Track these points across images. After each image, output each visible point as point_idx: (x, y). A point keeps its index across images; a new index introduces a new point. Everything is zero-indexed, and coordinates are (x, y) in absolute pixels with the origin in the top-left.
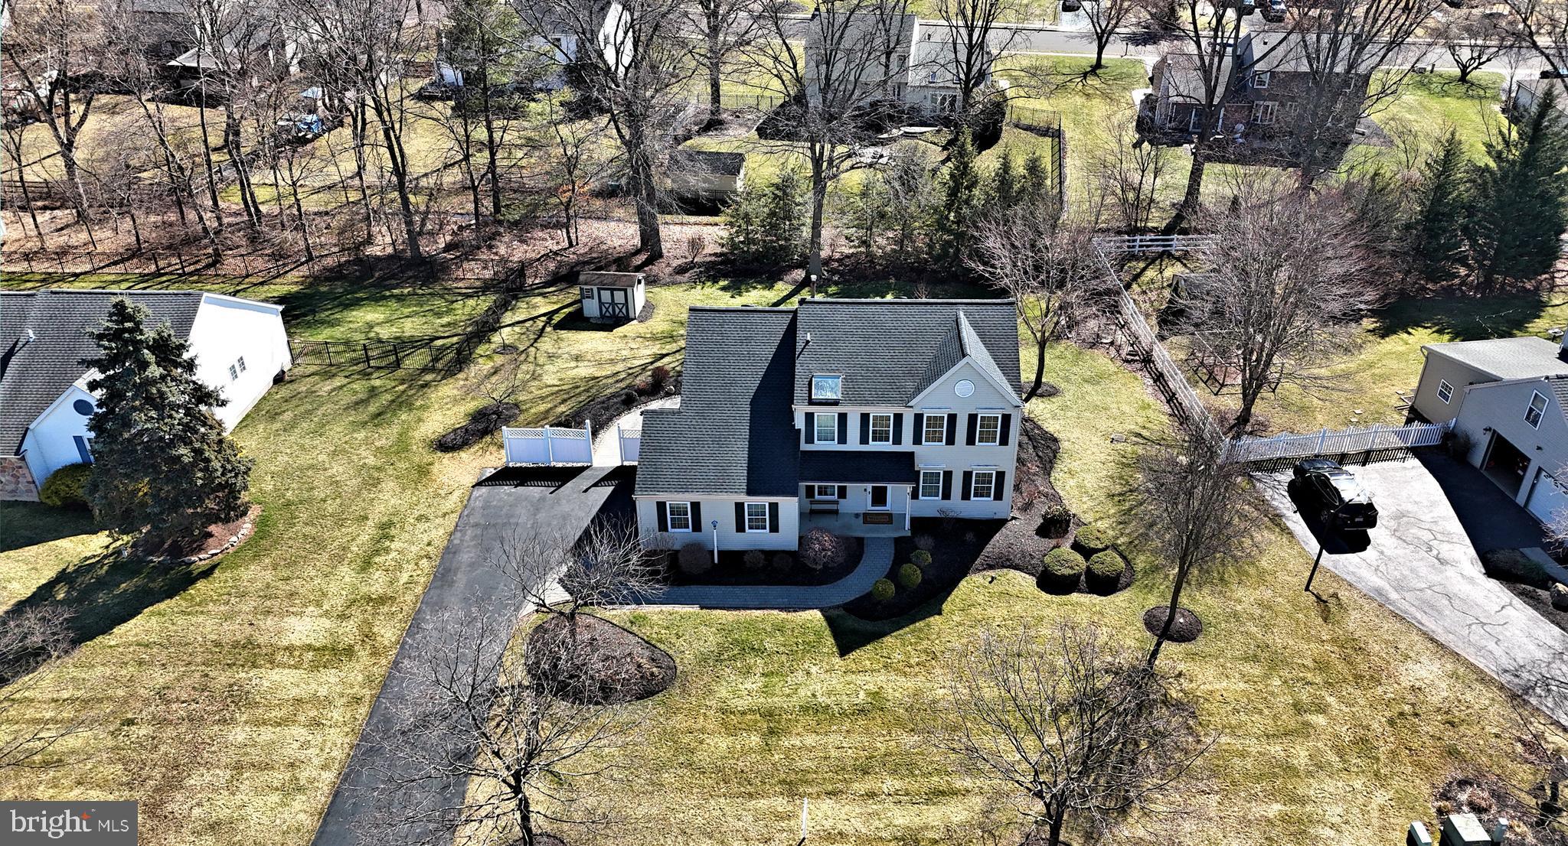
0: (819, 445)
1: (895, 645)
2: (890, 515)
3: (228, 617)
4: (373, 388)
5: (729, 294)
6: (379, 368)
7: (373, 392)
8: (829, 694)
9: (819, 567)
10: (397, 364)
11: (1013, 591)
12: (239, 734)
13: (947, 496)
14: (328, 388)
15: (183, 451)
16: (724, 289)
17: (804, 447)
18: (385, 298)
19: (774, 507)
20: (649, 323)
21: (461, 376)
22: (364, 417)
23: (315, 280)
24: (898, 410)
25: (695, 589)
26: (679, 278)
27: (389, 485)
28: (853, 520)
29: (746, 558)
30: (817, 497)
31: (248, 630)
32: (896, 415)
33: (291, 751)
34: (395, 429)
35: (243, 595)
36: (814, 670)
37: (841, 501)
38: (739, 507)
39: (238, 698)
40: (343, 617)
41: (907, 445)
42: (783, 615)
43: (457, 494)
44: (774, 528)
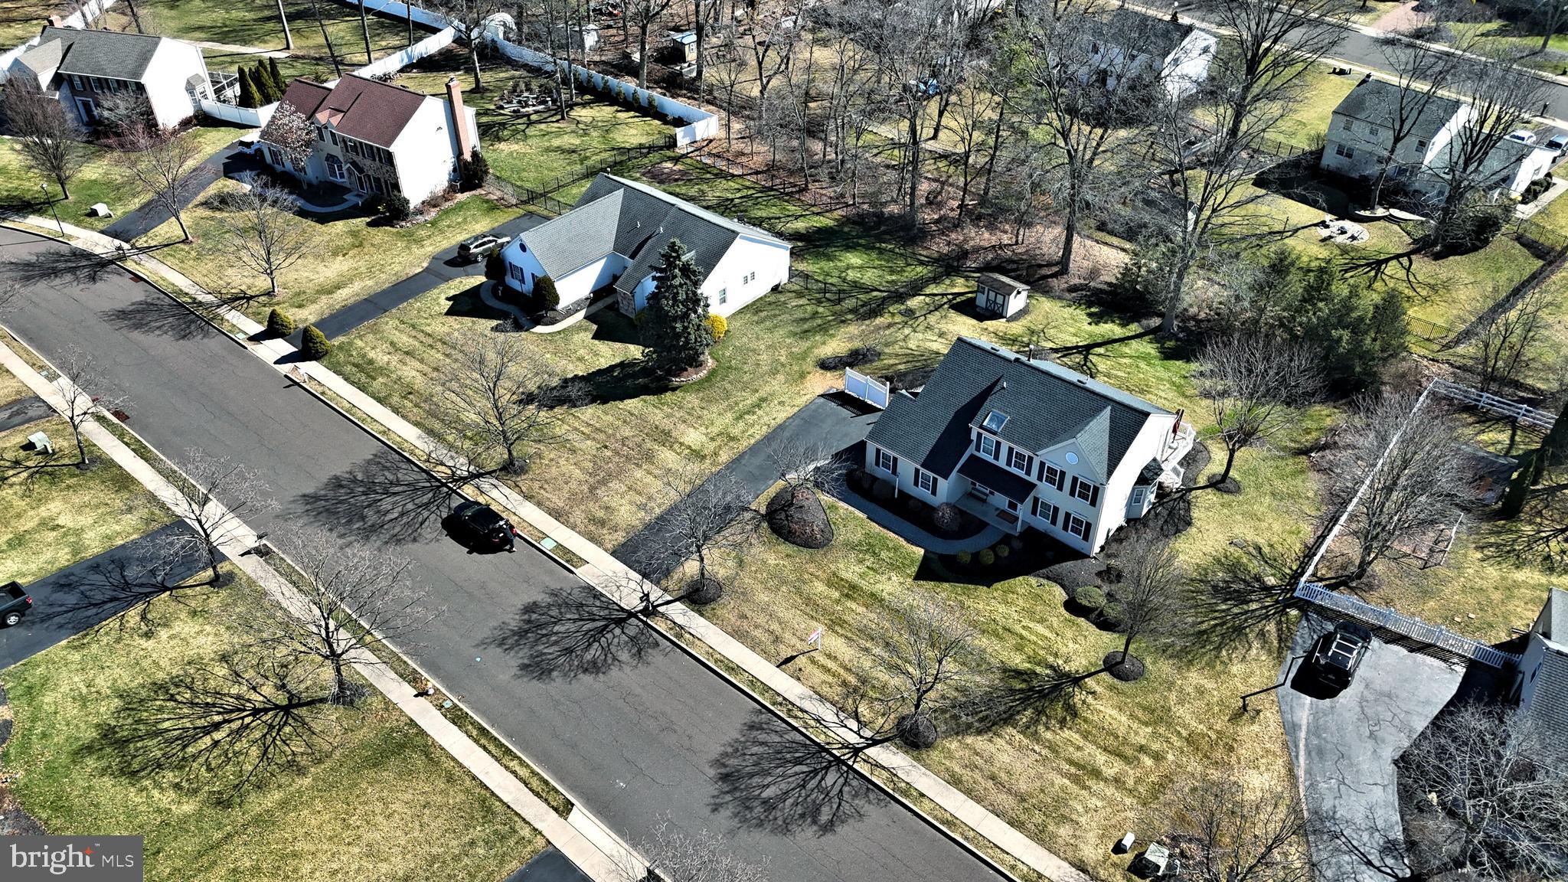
0: (982, 455)
1: (945, 591)
2: (1017, 519)
3: (668, 416)
4: (817, 312)
5: (1090, 320)
6: (829, 300)
7: (815, 315)
8: (889, 594)
10: (840, 301)
11: (1046, 596)
12: (639, 474)
13: (1053, 522)
14: (794, 304)
15: (678, 325)
16: (1090, 315)
17: (974, 451)
18: (873, 248)
19: (935, 480)
20: (1013, 324)
21: (867, 322)
22: (798, 330)
23: (846, 221)
24: (1031, 454)
25: (873, 506)
26: (1067, 295)
27: (781, 377)
28: (992, 511)
29: (911, 502)
30: (977, 487)
31: (672, 426)
32: (1029, 457)
33: (653, 491)
34: (808, 344)
35: (680, 408)
36: (894, 578)
37: (990, 495)
38: (918, 472)
39: (649, 457)
40: (712, 439)
41: (1033, 478)
42: (904, 543)
43: (808, 397)
44: (932, 491)
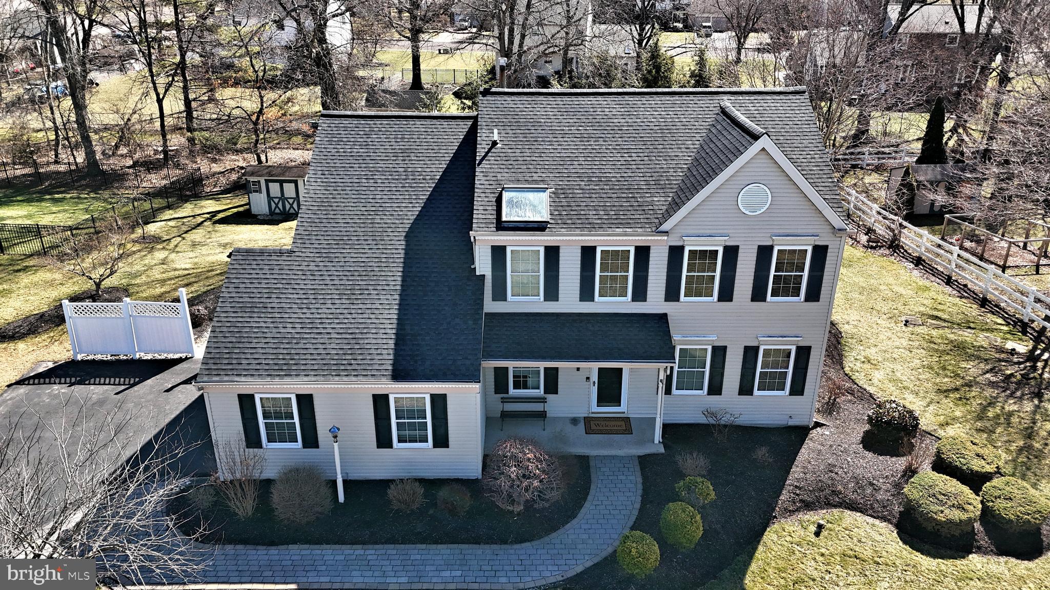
0: (515, 303)
2: (627, 420)
9: (519, 508)
13: (715, 389)
17: (491, 306)
19: (439, 402)
24: (642, 240)
28: (569, 428)
30: (512, 391)
32: (639, 249)
37: (550, 397)
38: (381, 402)
41: (655, 302)
44: (441, 441)
